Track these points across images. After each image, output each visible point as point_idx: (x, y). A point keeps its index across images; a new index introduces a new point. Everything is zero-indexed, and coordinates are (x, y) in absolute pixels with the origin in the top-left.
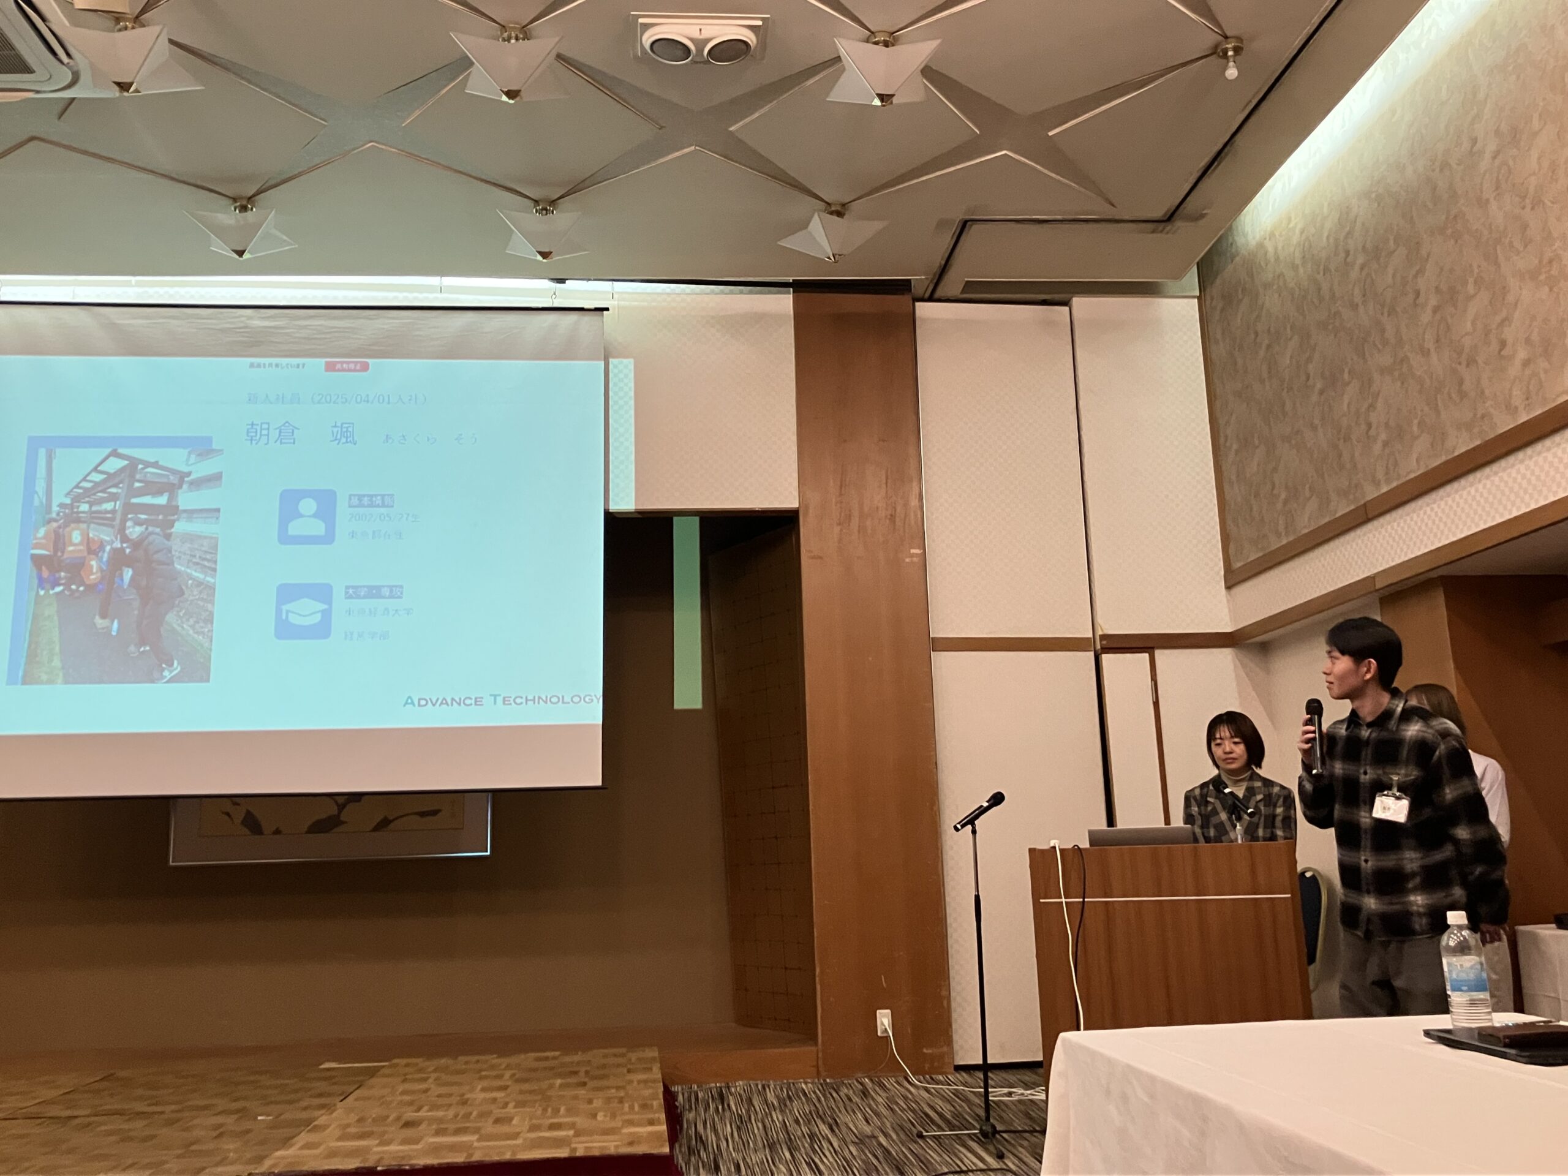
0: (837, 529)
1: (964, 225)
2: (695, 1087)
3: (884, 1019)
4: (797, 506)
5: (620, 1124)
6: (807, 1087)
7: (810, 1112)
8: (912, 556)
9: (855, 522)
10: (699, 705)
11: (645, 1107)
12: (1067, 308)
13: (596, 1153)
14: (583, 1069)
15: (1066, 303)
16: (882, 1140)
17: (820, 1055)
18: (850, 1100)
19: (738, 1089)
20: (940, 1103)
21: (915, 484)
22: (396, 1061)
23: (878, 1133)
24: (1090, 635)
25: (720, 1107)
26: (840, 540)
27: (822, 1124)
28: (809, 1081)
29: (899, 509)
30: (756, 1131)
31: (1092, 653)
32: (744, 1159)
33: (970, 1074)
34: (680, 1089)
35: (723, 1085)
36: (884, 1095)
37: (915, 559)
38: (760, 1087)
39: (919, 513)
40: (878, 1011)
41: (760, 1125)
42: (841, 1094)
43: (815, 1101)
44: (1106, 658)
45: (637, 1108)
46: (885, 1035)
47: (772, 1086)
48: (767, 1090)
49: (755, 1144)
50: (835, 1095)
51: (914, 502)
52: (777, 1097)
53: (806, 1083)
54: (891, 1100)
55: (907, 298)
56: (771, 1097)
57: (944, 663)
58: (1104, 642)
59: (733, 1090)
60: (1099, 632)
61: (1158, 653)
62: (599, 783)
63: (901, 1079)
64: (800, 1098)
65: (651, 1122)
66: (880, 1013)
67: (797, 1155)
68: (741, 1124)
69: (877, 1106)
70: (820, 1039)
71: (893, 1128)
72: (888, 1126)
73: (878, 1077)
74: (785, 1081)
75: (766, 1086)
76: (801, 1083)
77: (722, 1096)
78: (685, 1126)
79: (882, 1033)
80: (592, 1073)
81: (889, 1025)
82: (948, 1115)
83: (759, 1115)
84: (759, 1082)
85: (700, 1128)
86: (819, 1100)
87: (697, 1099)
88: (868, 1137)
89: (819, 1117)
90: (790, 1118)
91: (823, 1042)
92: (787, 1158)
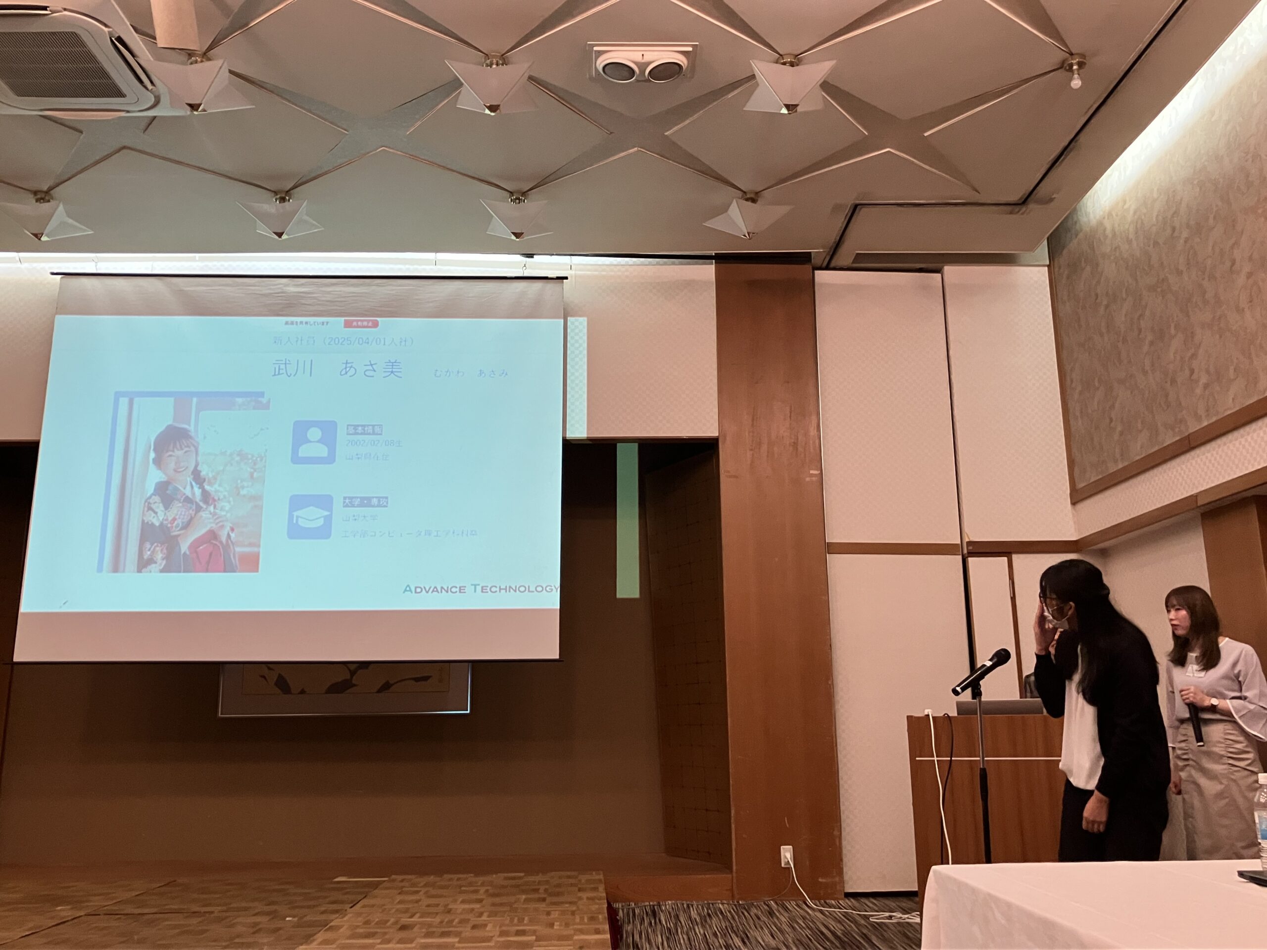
0: (749, 454)
1: (855, 207)
2: (633, 905)
3: (787, 853)
4: (717, 435)
5: (572, 932)
6: (724, 907)
7: (726, 927)
8: (812, 475)
9: (764, 448)
10: (636, 595)
11: (592, 919)
12: (939, 275)
14: (542, 888)
15: (938, 271)
17: (735, 881)
18: (759, 918)
19: (667, 907)
20: (833, 923)
21: (814, 417)
22: (393, 877)
23: (781, 945)
24: (959, 542)
25: (653, 922)
26: (752, 462)
27: (736, 937)
28: (725, 902)
29: (800, 437)
30: (682, 941)
31: (960, 558)
33: (857, 900)
34: (620, 905)
35: (656, 903)
36: (786, 914)
37: (814, 479)
38: (685, 906)
39: (817, 441)
40: (782, 847)
41: (685, 937)
42: (752, 914)
43: (730, 918)
44: (971, 561)
45: (586, 920)
46: (788, 866)
47: (695, 906)
48: (691, 909)
50: (746, 914)
51: (813, 432)
52: (699, 914)
53: (723, 904)
54: (792, 920)
55: (808, 267)
56: (694, 914)
57: (837, 563)
58: (971, 548)
59: (663, 908)
60: (966, 540)
61: (1015, 557)
62: (557, 657)
63: (801, 903)
64: (718, 916)
65: (597, 932)
66: (783, 849)
68: (670, 935)
69: (781, 925)
70: (734, 868)
71: (794, 942)
72: (790, 940)
73: (781, 900)
74: (706, 902)
75: (690, 906)
76: (718, 903)
77: (654, 914)
78: (625, 936)
79: (785, 865)
80: (550, 891)
81: (791, 858)
82: (839, 933)
83: (685, 929)
84: (684, 902)
85: (637, 937)
86: (733, 918)
87: (634, 914)
88: (773, 949)
89: (734, 931)
90: (709, 931)
91: (737, 871)
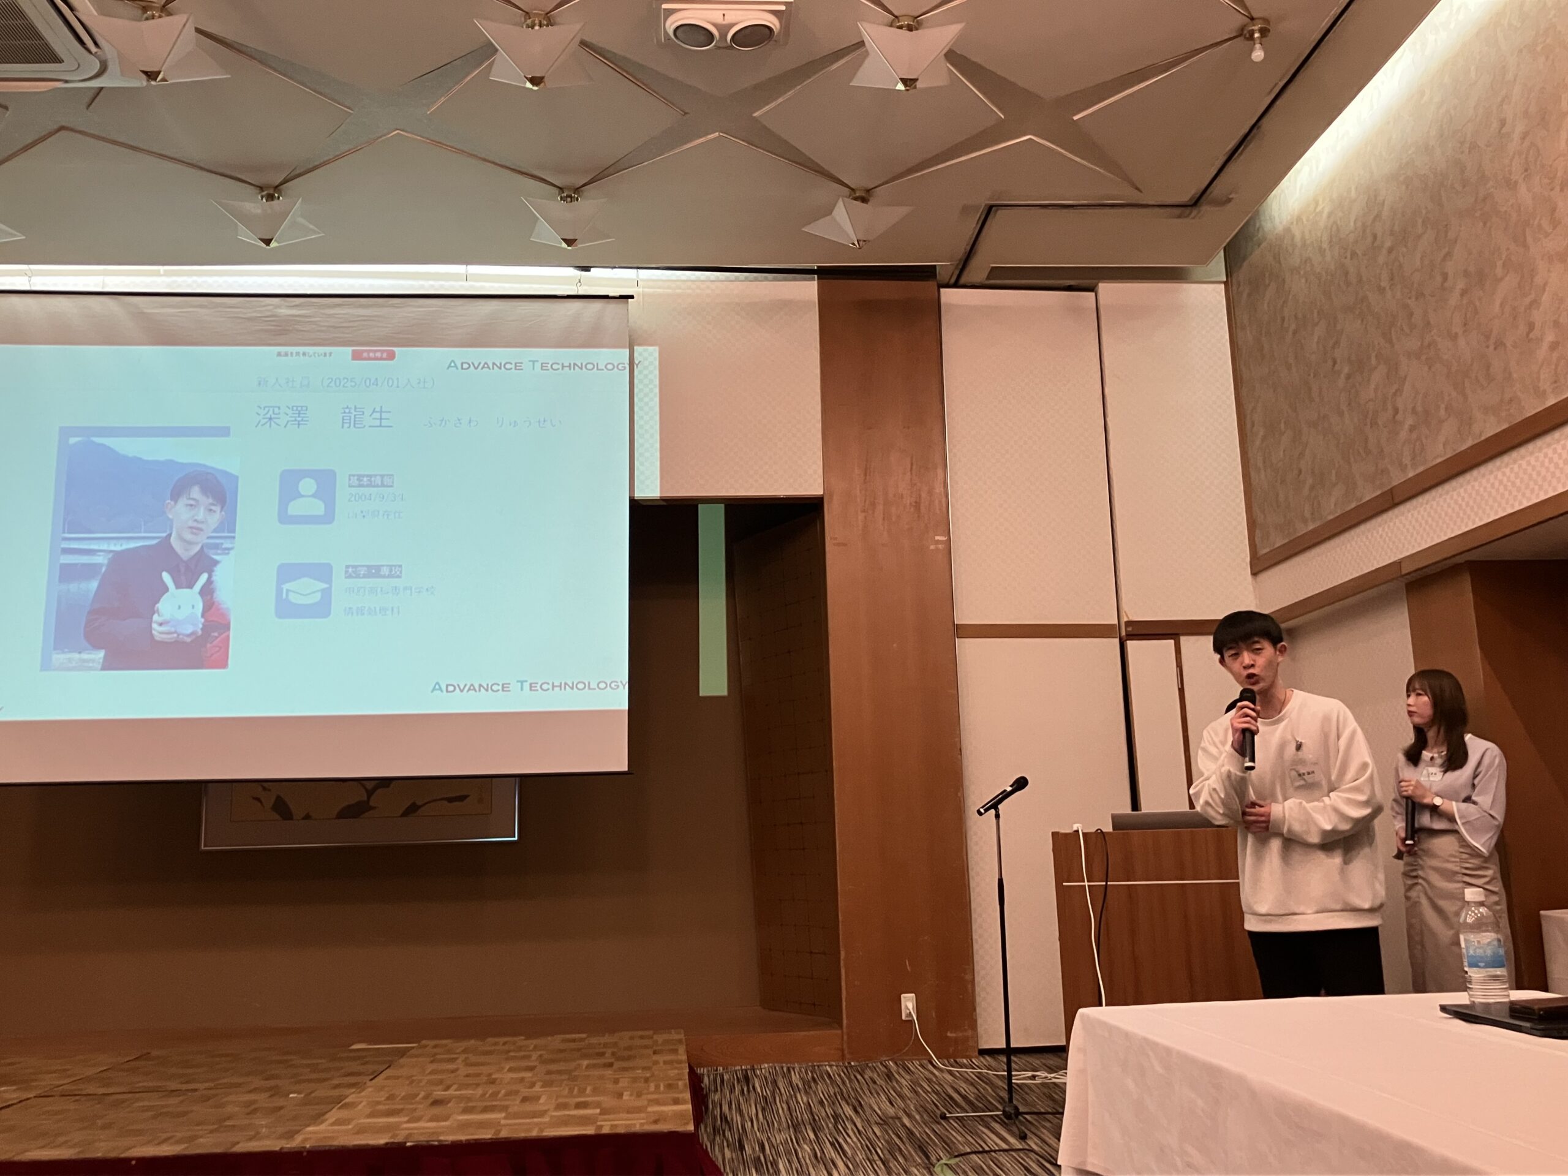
0: (861, 516)
1: (990, 210)
2: (721, 1070)
3: (908, 1003)
4: (822, 493)
5: (646, 1103)
6: (832, 1069)
7: (835, 1094)
8: (938, 542)
9: (880, 508)
10: (724, 692)
11: (669, 1087)
12: (1093, 294)
13: (622, 1131)
14: (609, 1051)
15: (1091, 289)
16: (906, 1121)
17: (845, 1037)
18: (875, 1082)
19: (763, 1071)
20: (964, 1085)
21: (940, 471)
22: (424, 1042)
23: (901, 1114)
24: (1116, 622)
25: (745, 1089)
26: (865, 526)
27: (846, 1106)
28: (834, 1063)
29: (924, 495)
30: (781, 1111)
31: (1116, 641)
32: (769, 1139)
33: (994, 1058)
34: (705, 1071)
35: (749, 1067)
36: (908, 1077)
37: (940, 546)
38: (785, 1069)
39: (944, 500)
40: (902, 995)
41: (785, 1106)
42: (866, 1077)
43: (839, 1082)
44: (1131, 645)
45: (662, 1088)
46: (910, 1019)
47: (797, 1068)
48: (793, 1073)
49: (780, 1123)
50: (859, 1077)
51: (939, 489)
52: (802, 1079)
53: (831, 1066)
54: (915, 1082)
55: (931, 285)
56: (795, 1079)
57: (968, 650)
58: (1130, 629)
59: (758, 1072)
60: (1125, 619)
61: (1184, 640)
62: (626, 769)
63: (925, 1062)
64: (825, 1080)
65: (676, 1102)
66: (905, 997)
67: (821, 1135)
68: (766, 1105)
70: (845, 1022)
71: (917, 1109)
72: (912, 1107)
73: (902, 1060)
74: (810, 1064)
75: (791, 1069)
76: (826, 1066)
77: (747, 1079)
78: (711, 1106)
79: (907, 1017)
80: (618, 1054)
81: (913, 1009)
82: (972, 1098)
83: (784, 1097)
84: (784, 1065)
85: (725, 1108)
86: (844, 1083)
87: (722, 1081)
88: (892, 1118)
89: (843, 1098)
90: (814, 1099)
91: (848, 1026)
92: (812, 1140)
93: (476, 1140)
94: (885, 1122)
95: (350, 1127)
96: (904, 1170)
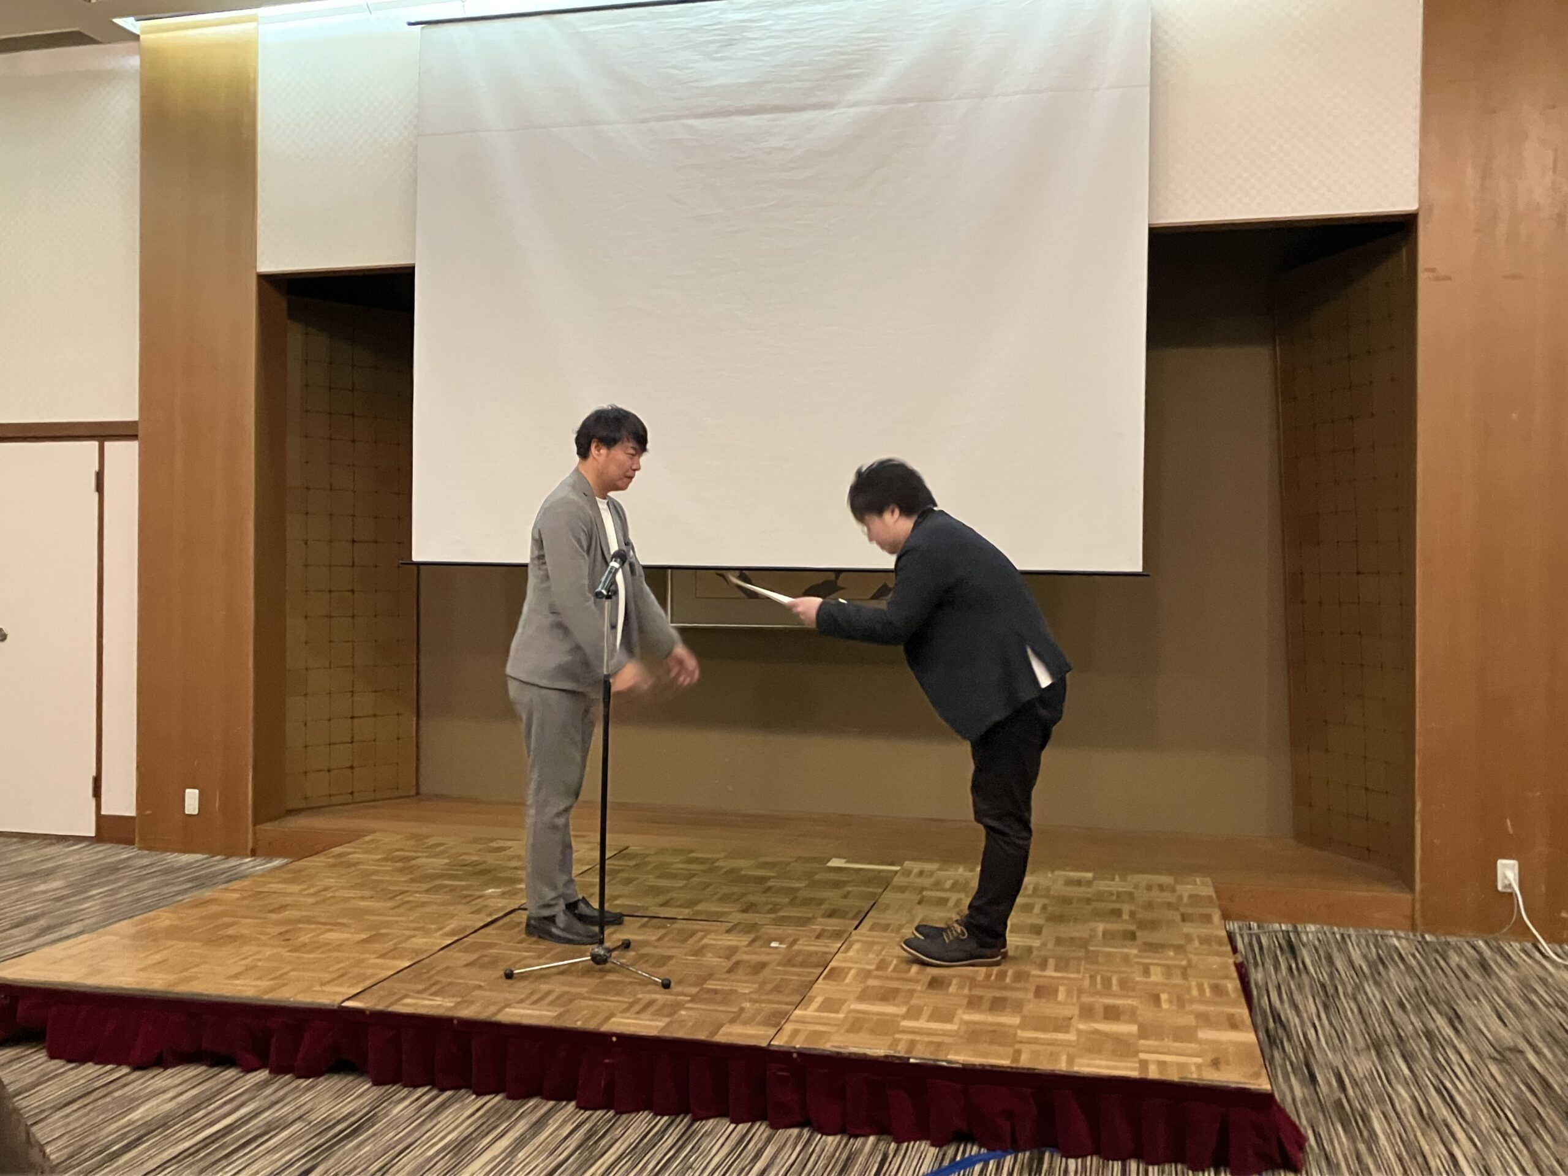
0: (1474, 238)
2: (1254, 925)
3: (1508, 872)
4: (1416, 208)
5: (1191, 1020)
6: (1401, 944)
7: (1416, 989)
9: (1502, 227)
13: (1174, 1076)
14: (1126, 908)
16: (1532, 1057)
17: (1418, 906)
18: (1467, 976)
19: (1310, 935)
22: (908, 864)
23: (1523, 1045)
25: (1294, 966)
26: (1478, 252)
27: (1439, 1016)
28: (1402, 934)
30: (1349, 1013)
32: (1346, 1066)
34: (1236, 925)
35: (1291, 929)
36: (1512, 972)
38: (1338, 936)
40: (1500, 861)
41: (1353, 1005)
42: (1453, 965)
43: (1418, 970)
45: (1208, 993)
46: (1509, 890)
47: (1353, 938)
48: (1348, 940)
50: (1442, 963)
52: (1365, 957)
53: (1399, 938)
54: (1525, 985)
56: (1356, 955)
59: (1304, 938)
62: (1139, 568)
63: (1529, 946)
64: (1396, 963)
66: (1501, 863)
67: (1416, 1067)
68: (1328, 1000)
69: (1508, 993)
70: (1418, 886)
71: (1541, 1037)
72: (1535, 1033)
73: (1496, 940)
74: (1370, 931)
75: (1346, 936)
76: (1391, 936)
77: (1292, 949)
79: (1504, 889)
80: (1139, 916)
81: (1515, 880)
83: (1349, 990)
84: (1336, 929)
86: (1423, 971)
87: (1261, 948)
88: (1510, 1049)
89: (1432, 1002)
90: (1391, 997)
91: (1422, 891)
92: (1407, 1076)
93: (992, 1066)
94: (1504, 1056)
95: (841, 1016)
96: (1558, 1161)
